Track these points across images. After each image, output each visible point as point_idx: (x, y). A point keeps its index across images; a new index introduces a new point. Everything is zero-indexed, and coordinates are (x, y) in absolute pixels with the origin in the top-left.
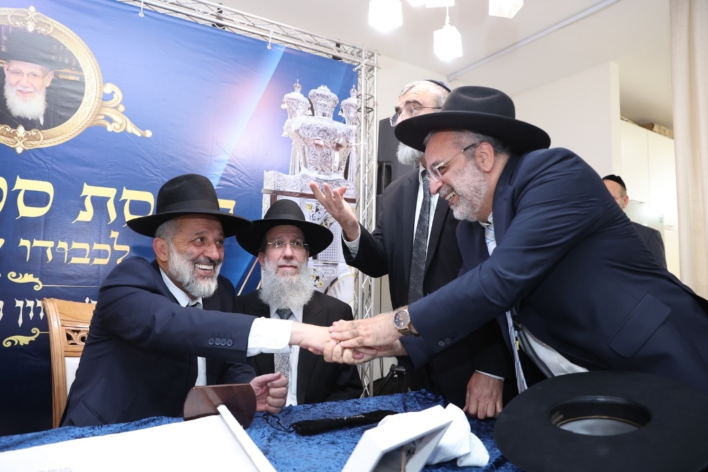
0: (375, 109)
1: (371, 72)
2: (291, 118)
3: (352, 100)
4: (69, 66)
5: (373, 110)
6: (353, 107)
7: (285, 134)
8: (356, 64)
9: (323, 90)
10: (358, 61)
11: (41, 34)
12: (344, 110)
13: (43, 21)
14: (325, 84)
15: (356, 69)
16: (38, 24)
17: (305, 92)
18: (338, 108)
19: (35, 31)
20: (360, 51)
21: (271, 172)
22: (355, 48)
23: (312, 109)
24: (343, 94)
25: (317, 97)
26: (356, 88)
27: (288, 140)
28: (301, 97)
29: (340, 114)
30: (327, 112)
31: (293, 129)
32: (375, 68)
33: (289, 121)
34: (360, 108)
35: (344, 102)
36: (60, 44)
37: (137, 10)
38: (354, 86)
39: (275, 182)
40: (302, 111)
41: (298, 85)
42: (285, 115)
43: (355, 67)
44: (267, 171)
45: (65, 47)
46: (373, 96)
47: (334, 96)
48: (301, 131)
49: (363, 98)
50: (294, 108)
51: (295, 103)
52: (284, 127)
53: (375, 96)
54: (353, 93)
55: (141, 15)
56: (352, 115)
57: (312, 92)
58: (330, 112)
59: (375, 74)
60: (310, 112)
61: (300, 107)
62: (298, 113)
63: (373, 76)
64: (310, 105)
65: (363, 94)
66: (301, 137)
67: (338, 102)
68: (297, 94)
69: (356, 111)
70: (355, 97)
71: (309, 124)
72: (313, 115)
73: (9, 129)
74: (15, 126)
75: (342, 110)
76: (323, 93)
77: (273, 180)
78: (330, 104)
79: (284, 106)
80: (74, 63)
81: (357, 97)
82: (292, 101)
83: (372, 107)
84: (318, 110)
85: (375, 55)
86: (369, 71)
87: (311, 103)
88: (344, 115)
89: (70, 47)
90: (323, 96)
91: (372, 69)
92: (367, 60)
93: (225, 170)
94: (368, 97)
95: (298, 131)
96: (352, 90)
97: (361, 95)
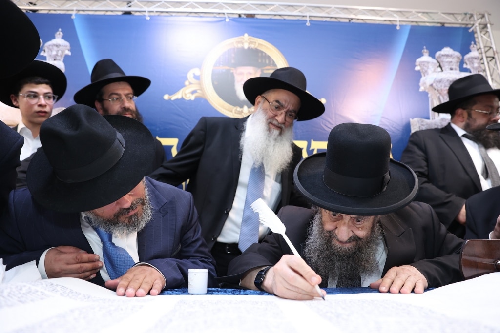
0: (496, 56)
1: (485, 29)
2: (424, 76)
3: (474, 53)
4: (269, 65)
5: (493, 58)
6: (476, 58)
7: (422, 89)
8: (470, 26)
9: (447, 50)
10: (472, 23)
11: (252, 49)
12: (468, 63)
13: (252, 40)
14: (447, 46)
15: (471, 30)
16: (250, 43)
17: (432, 55)
18: (462, 62)
19: (249, 48)
20: (472, 16)
21: (416, 119)
22: (466, 14)
23: (440, 66)
24: (465, 50)
25: (443, 57)
26: (475, 43)
27: (425, 94)
28: (430, 59)
29: (465, 66)
30: (454, 67)
31: (428, 83)
32: (489, 26)
33: (423, 79)
34: (482, 59)
35: (467, 56)
36: (262, 52)
37: (305, 22)
38: (473, 43)
39: (420, 127)
40: (432, 69)
41: (425, 50)
42: (418, 75)
43: (470, 28)
44: (413, 118)
45: (265, 54)
46: (491, 48)
47: (457, 54)
48: (434, 85)
49: (483, 50)
50: (426, 69)
51: (426, 64)
52: (421, 84)
53: (494, 46)
54: (473, 47)
55: (308, 24)
56: (476, 65)
57: (438, 54)
58: (456, 66)
59: (489, 29)
60: (439, 69)
61: (430, 67)
62: (430, 72)
63: (487, 32)
64: (438, 64)
65: (482, 47)
66: (435, 89)
67: (461, 58)
68: (426, 58)
69: (479, 61)
70: (476, 50)
71: (440, 78)
72: (442, 71)
73: (239, 109)
74: (242, 107)
75: (466, 63)
76: (447, 53)
77: (418, 125)
78: (455, 60)
79: (417, 68)
80: (272, 62)
81: (478, 50)
82: (423, 64)
83: (492, 55)
84: (446, 67)
85: (486, 15)
86: (483, 28)
87: (438, 62)
88: (468, 67)
89: (268, 53)
90: (447, 56)
91: (485, 26)
92: (479, 21)
93: (381, 121)
94: (488, 48)
95: (432, 85)
96: (472, 46)
97: (480, 48)
